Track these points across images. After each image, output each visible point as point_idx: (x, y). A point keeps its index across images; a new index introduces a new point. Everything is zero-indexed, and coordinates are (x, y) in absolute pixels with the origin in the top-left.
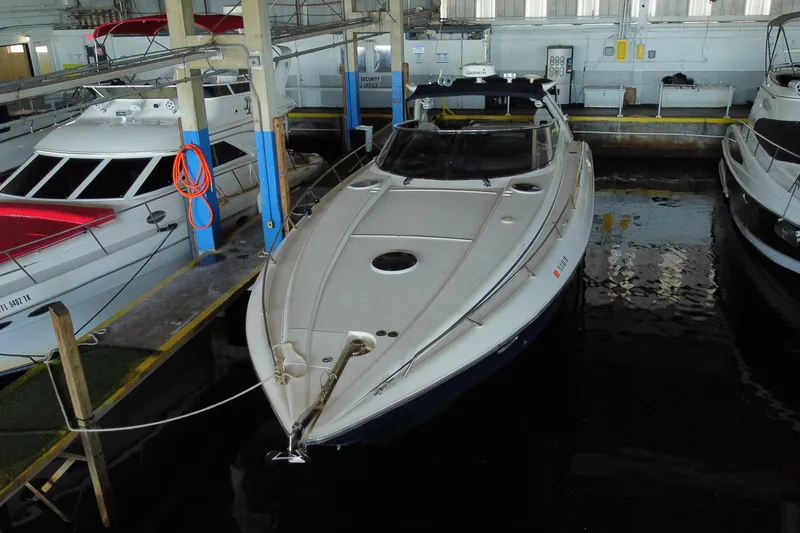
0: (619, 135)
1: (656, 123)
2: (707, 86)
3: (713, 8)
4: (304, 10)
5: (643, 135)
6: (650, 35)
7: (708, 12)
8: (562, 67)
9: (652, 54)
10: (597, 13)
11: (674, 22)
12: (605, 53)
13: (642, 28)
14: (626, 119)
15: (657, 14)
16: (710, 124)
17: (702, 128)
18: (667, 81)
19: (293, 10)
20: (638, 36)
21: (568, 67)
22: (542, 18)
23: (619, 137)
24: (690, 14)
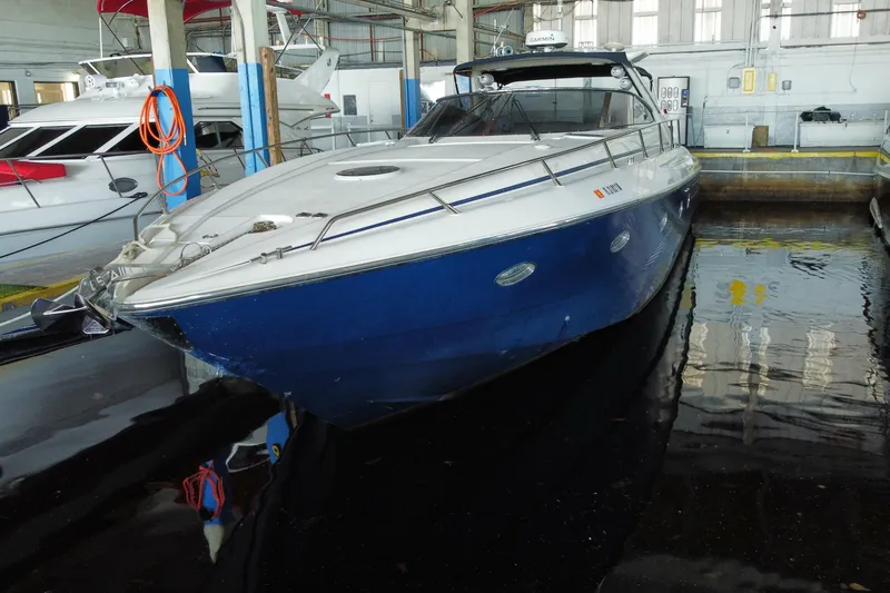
0: (745, 174)
1: (792, 159)
2: (856, 121)
3: (861, 25)
4: (380, 47)
5: (775, 174)
6: (783, 62)
7: (856, 34)
8: (676, 100)
9: (787, 86)
10: (718, 38)
11: (814, 46)
12: (729, 86)
13: (774, 53)
14: (754, 155)
15: (792, 37)
16: (860, 158)
17: (850, 163)
18: (807, 117)
19: (367, 47)
20: (769, 63)
21: (684, 100)
22: (652, 46)
23: (745, 177)
24: (833, 36)
